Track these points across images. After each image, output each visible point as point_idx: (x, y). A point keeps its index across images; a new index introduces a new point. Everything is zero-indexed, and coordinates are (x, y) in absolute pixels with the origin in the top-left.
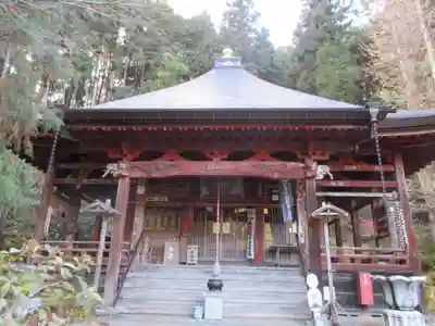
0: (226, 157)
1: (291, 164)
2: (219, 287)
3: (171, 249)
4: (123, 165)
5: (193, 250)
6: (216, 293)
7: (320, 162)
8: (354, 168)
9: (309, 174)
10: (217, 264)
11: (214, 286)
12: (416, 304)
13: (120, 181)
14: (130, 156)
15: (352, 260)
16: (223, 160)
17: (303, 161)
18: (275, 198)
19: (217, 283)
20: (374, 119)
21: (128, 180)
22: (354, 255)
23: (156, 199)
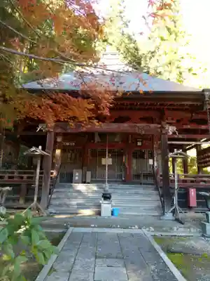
0: (113, 120)
1: (152, 125)
2: (109, 198)
3: (77, 174)
6: (107, 201)
7: (171, 124)
8: (189, 126)
9: (164, 132)
10: (107, 183)
13: (48, 134)
16: (111, 122)
17: (160, 124)
18: (139, 144)
20: (207, 99)
23: (68, 144)
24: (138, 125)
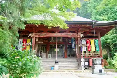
0: (59, 32)
1: (74, 34)
2: (58, 63)
3: (44, 55)
4: (34, 34)
5: (50, 55)
6: (57, 64)
7: (81, 33)
8: (89, 35)
9: (79, 36)
10: (56, 58)
11: (56, 62)
12: (100, 63)
13: (33, 38)
14: (35, 32)
15: (88, 56)
16: (58, 33)
17: (77, 33)
18: (70, 42)
19: (57, 62)
20: (94, 24)
21: (35, 37)
22: (89, 55)
23: (40, 43)
24: (69, 34)
